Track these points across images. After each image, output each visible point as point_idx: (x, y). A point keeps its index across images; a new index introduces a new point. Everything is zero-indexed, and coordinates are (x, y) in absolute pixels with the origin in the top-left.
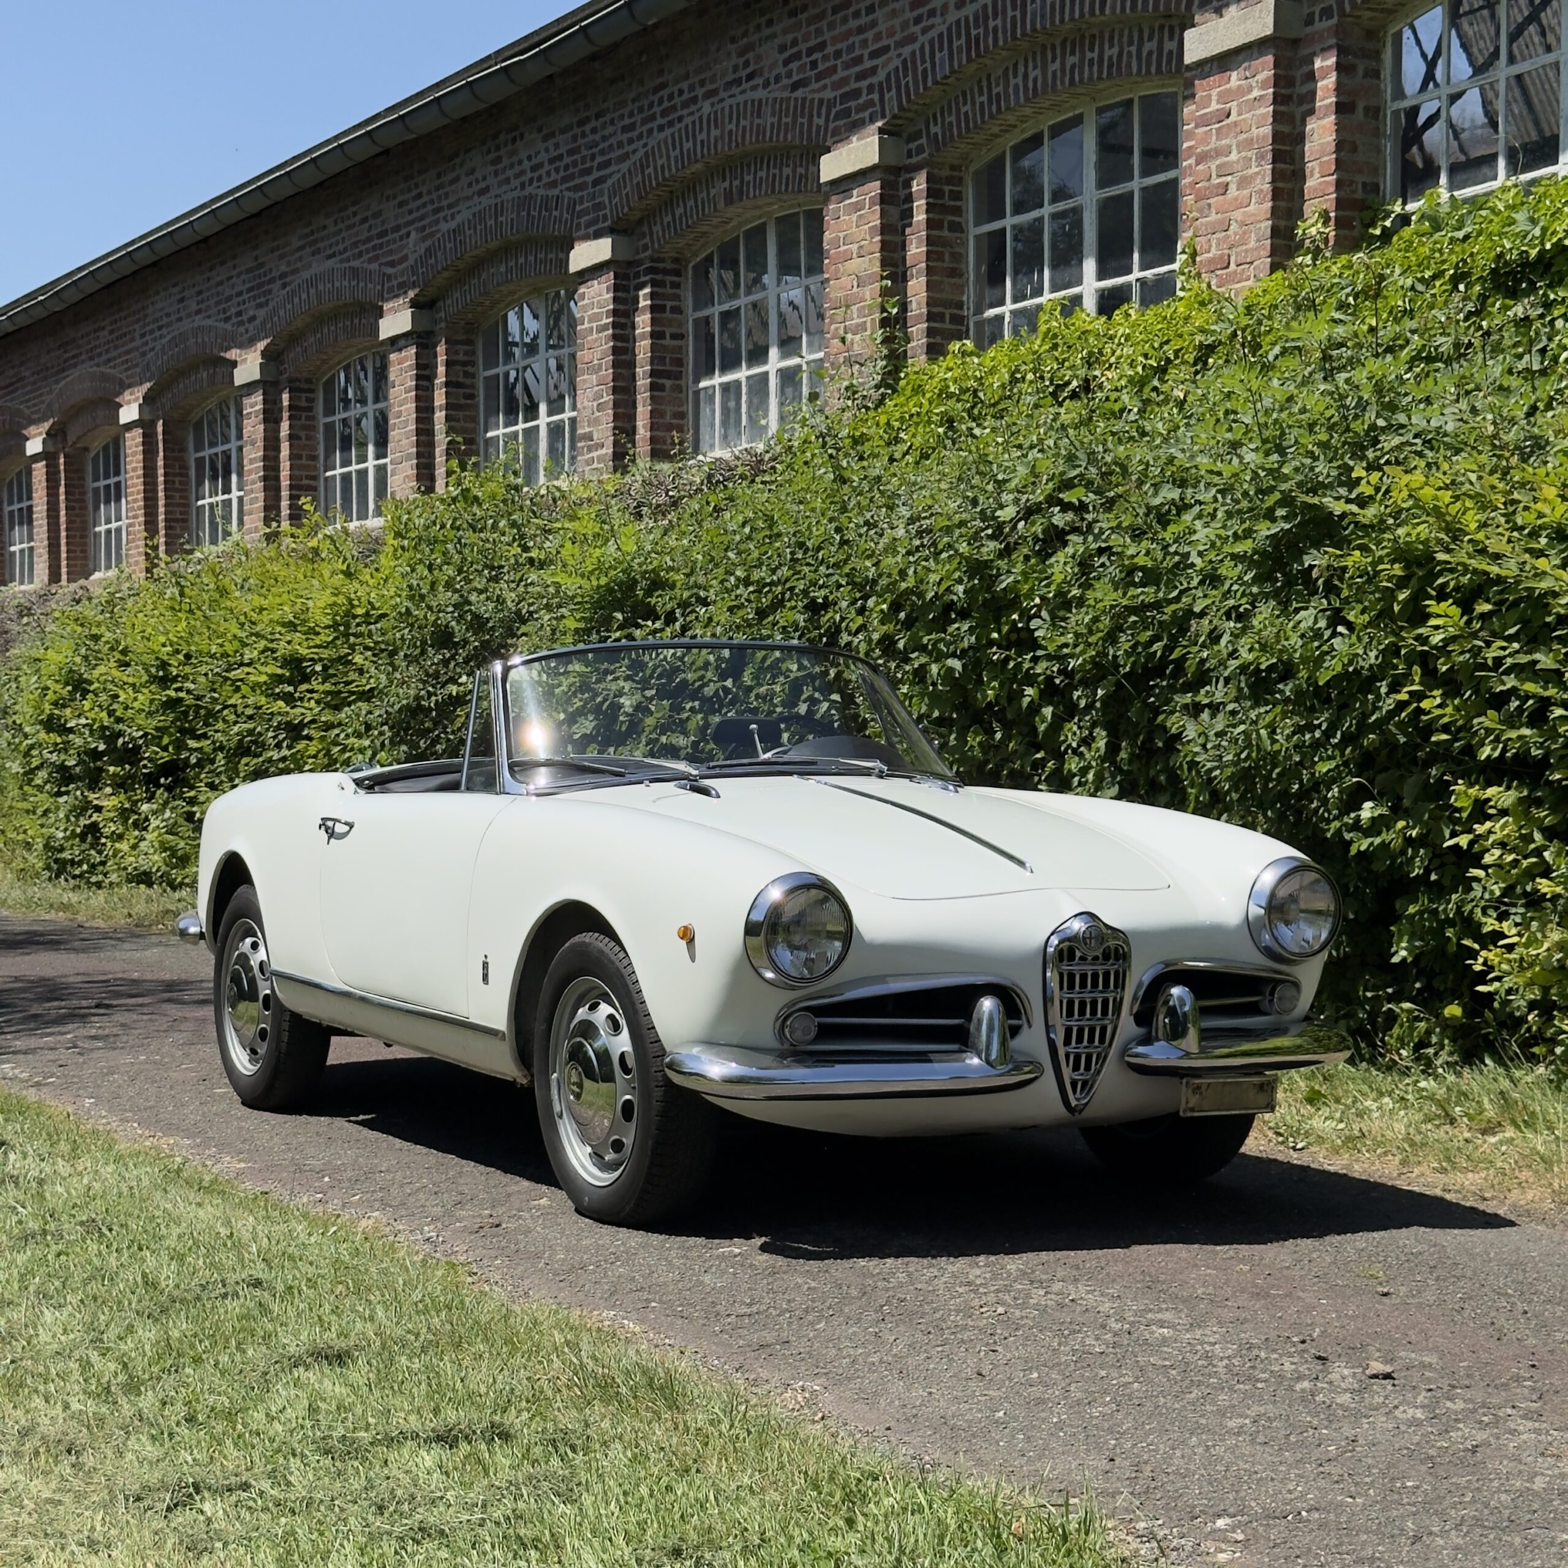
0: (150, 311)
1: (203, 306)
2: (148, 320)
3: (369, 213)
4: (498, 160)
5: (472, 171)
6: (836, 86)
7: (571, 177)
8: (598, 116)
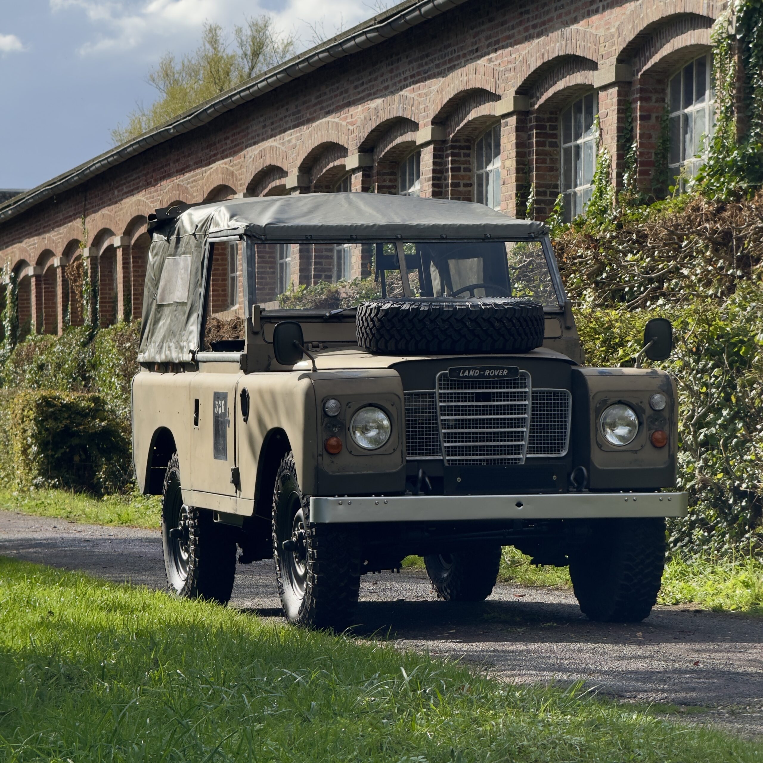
0: (250, 131)
1: (273, 132)
2: (250, 136)
3: (343, 89)
4: (391, 71)
5: (382, 75)
8: (427, 56)
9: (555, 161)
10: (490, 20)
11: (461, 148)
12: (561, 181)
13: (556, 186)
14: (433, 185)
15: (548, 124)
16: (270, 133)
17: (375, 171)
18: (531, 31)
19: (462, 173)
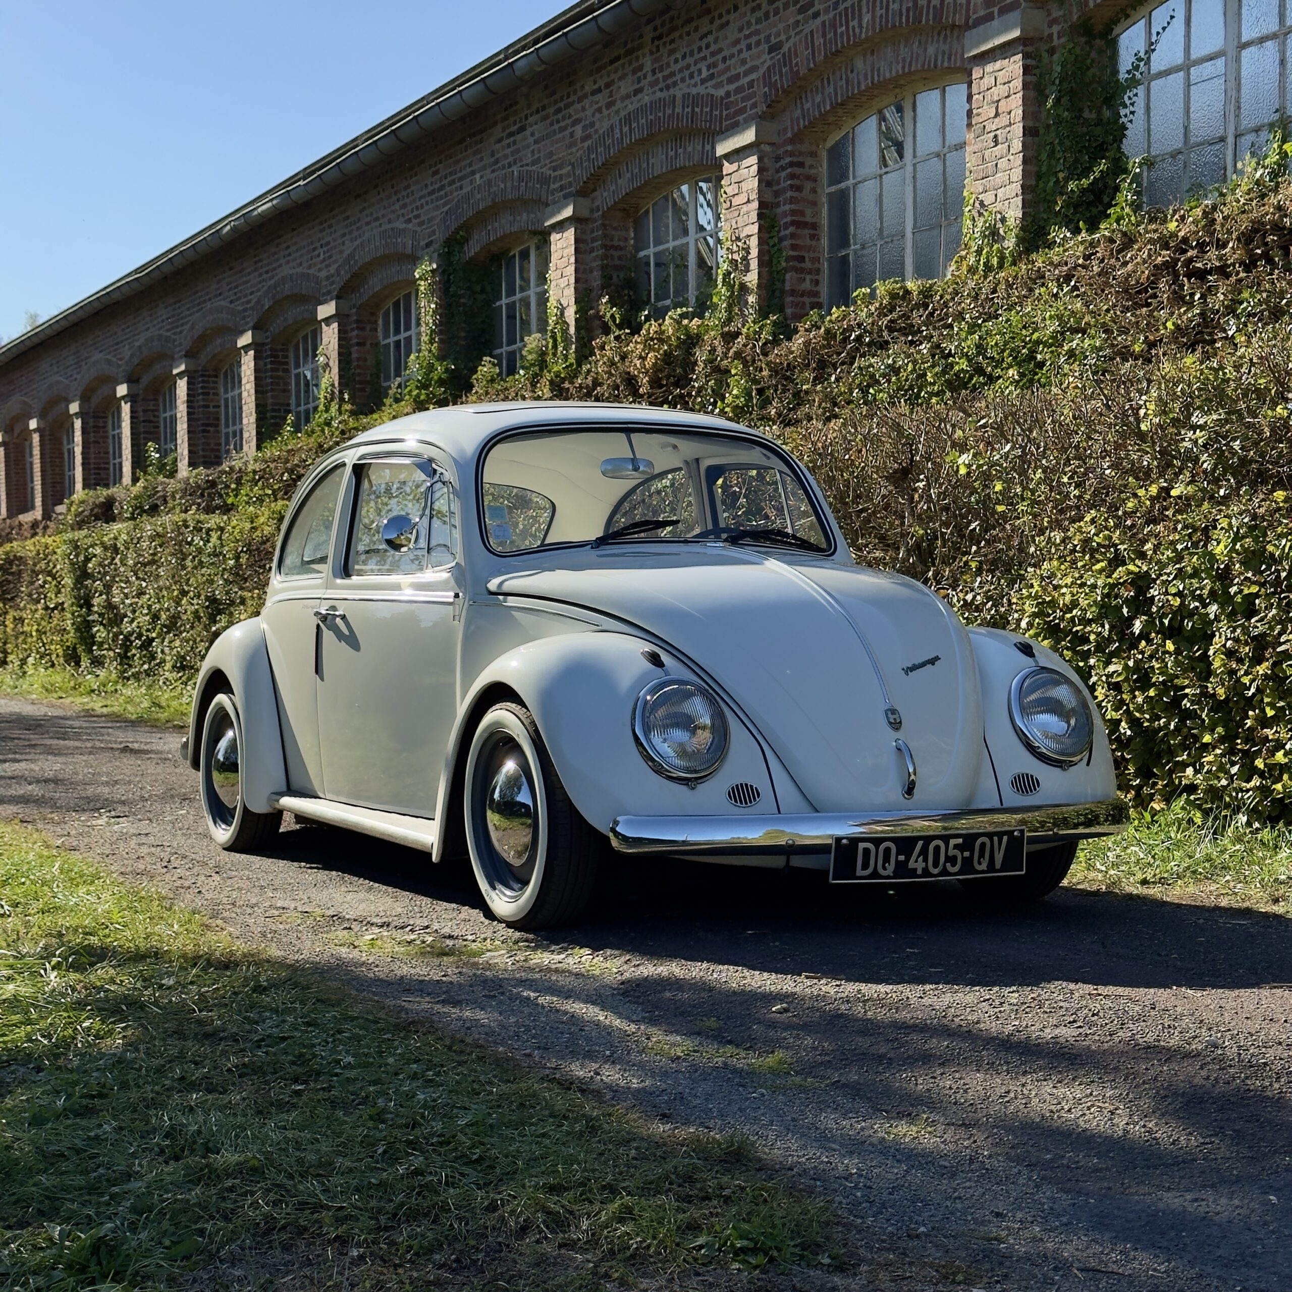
1: (59, 369)
4: (151, 315)
6: (242, 304)
7: (172, 329)
9: (289, 384)
10: (231, 269)
11: (209, 376)
12: (293, 401)
13: (289, 405)
14: (188, 407)
15: (280, 354)
16: (56, 370)
17: (141, 398)
18: (265, 276)
19: (211, 397)
